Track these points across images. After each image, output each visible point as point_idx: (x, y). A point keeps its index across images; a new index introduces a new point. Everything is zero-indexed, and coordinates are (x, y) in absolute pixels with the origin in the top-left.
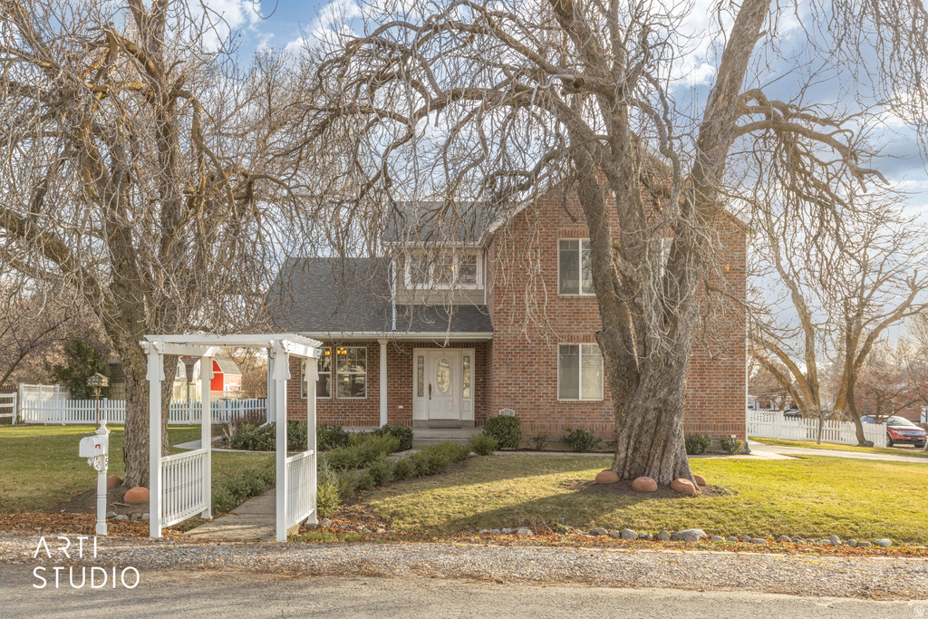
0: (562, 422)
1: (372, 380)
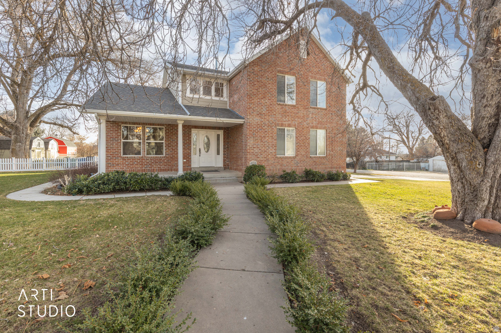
0: (279, 167)
1: (168, 146)
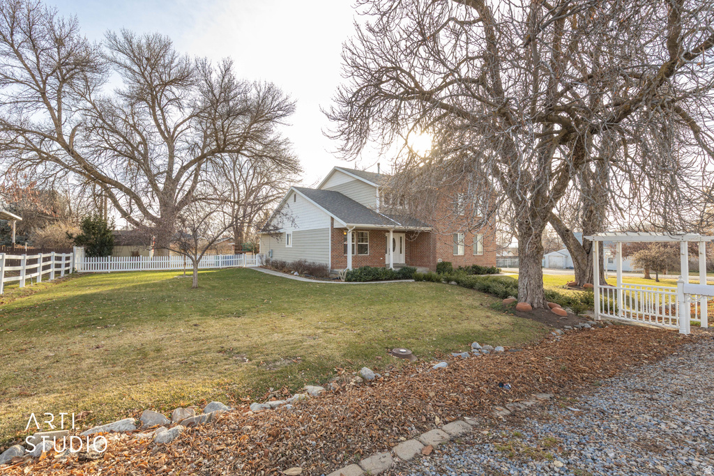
0: (454, 263)
1: (371, 247)
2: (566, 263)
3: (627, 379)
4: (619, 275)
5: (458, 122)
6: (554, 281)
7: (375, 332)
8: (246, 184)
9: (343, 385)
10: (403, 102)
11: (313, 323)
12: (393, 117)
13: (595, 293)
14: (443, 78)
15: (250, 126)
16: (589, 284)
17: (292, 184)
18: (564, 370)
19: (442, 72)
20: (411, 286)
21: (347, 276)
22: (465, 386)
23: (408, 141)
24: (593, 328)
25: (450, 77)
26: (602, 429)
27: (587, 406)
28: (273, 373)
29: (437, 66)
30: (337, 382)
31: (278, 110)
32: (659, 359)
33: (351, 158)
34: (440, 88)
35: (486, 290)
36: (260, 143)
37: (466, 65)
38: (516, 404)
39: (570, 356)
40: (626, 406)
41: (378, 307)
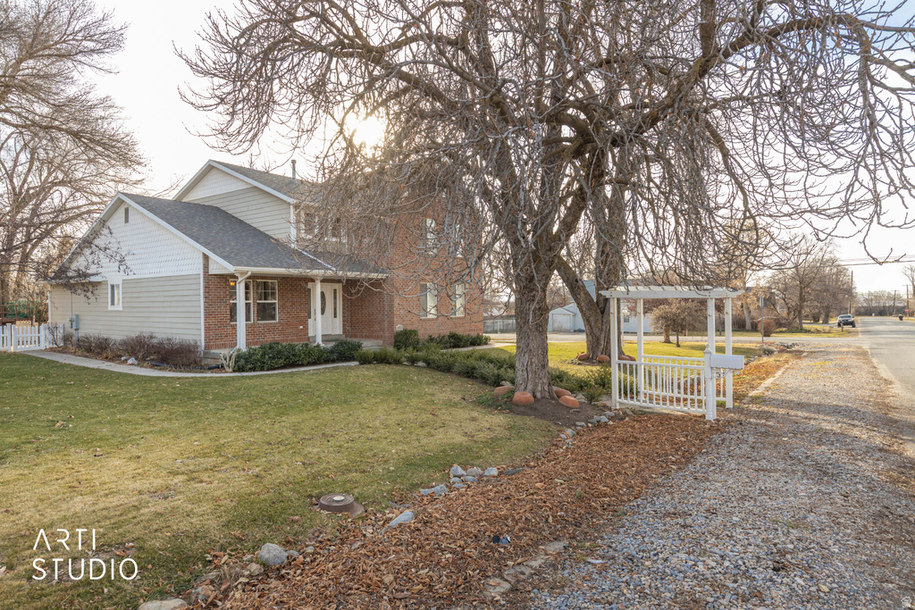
1: (282, 307)
2: (574, 323)
3: (655, 498)
4: (639, 339)
5: (426, 105)
6: (561, 353)
7: (288, 468)
8: (11, 181)
9: (223, 587)
10: (335, 59)
11: (163, 463)
12: (316, 84)
13: (612, 370)
14: (402, 29)
15: (20, 61)
16: (603, 356)
17: (121, 187)
18: (580, 498)
19: (400, 18)
20: (353, 374)
21: (236, 362)
22: (443, 551)
23: (345, 127)
24: (611, 423)
25: (413, 29)
26: (632, 587)
27: (611, 552)
28: (66, 590)
29: (392, 7)
30: (212, 582)
31: (85, 38)
32: (688, 461)
33: (239, 150)
34: (398, 45)
35: (469, 374)
36: (43, 100)
37: (438, 14)
38: (518, 568)
39: (586, 472)
40: (658, 543)
41: (293, 418)
